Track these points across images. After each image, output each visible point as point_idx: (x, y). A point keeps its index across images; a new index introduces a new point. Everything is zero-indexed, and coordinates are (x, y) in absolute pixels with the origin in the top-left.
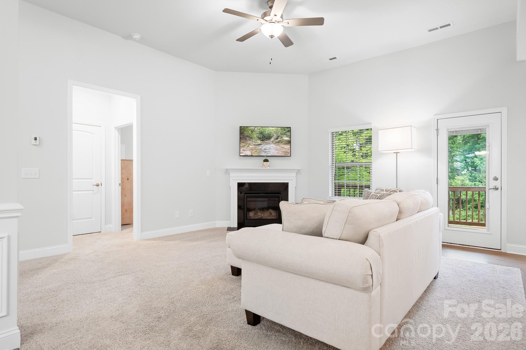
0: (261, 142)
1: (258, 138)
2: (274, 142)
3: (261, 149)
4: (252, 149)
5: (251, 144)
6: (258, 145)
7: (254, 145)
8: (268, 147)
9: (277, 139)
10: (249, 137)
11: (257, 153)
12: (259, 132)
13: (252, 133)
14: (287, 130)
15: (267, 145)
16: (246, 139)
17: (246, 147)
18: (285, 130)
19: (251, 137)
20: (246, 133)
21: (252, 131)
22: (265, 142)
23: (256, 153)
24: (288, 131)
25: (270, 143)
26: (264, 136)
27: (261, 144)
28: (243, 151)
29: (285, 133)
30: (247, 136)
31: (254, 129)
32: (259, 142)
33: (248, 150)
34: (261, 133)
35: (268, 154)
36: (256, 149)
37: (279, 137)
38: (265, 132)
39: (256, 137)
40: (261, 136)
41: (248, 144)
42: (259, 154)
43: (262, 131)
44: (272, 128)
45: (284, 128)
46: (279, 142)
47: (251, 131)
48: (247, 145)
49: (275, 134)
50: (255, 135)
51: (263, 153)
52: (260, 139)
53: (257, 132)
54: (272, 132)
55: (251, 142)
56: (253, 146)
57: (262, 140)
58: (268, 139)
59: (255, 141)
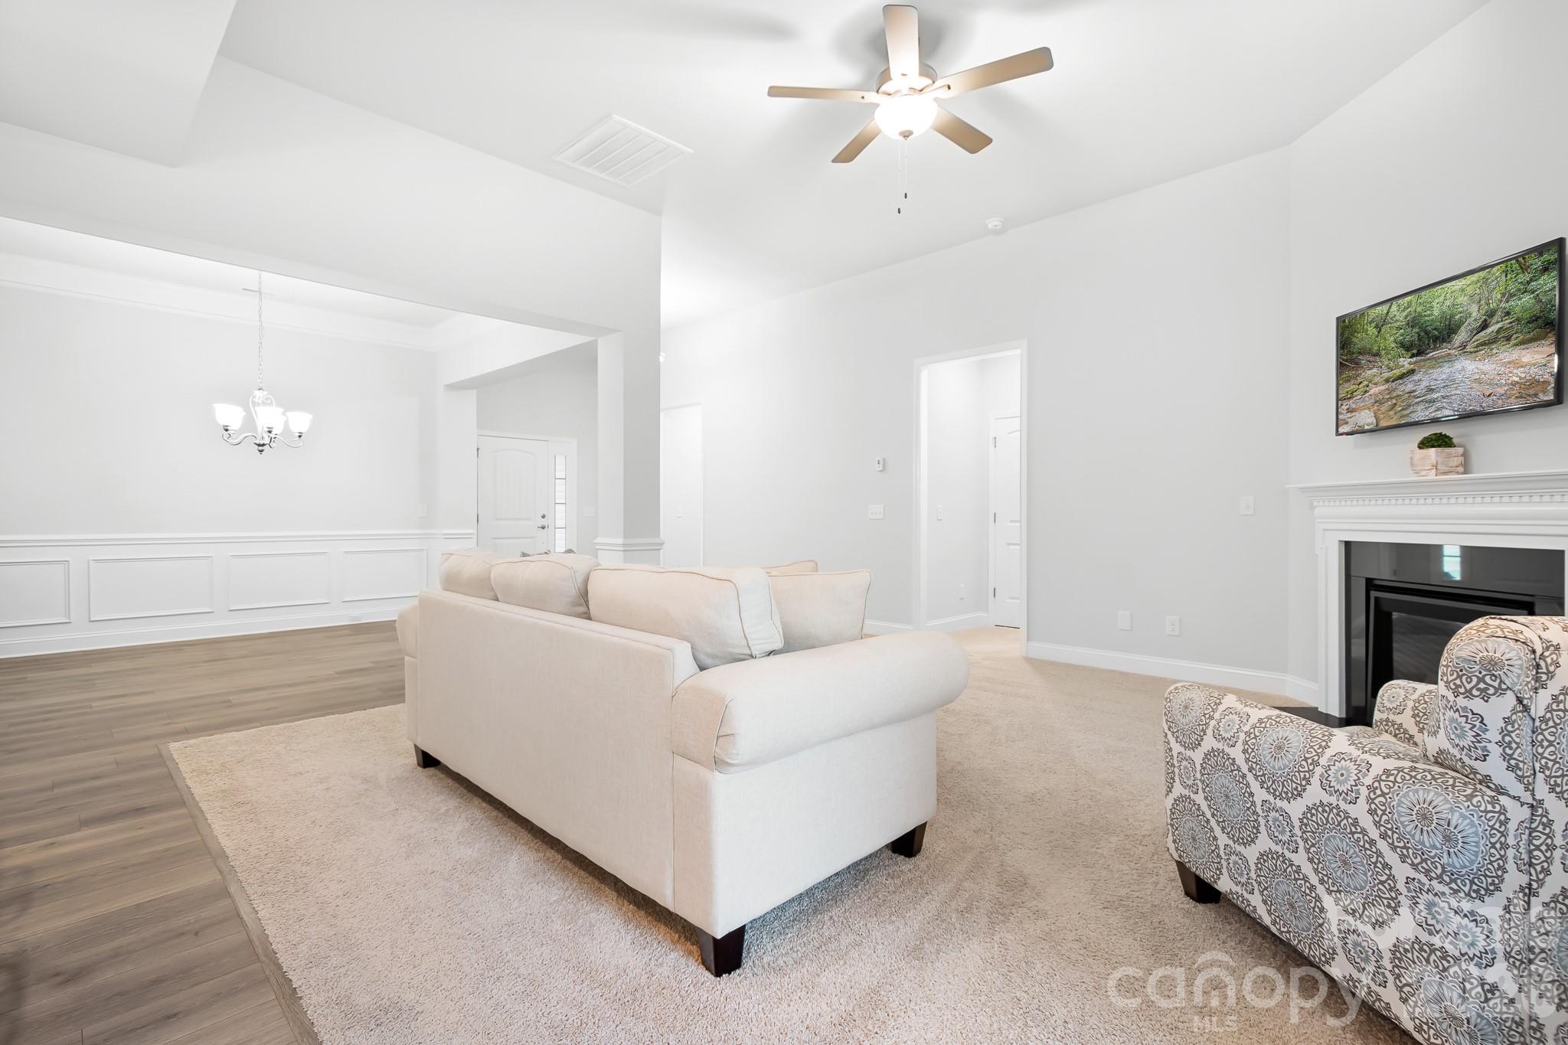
0: (1414, 359)
1: (1402, 345)
2: (1468, 349)
3: (1414, 391)
4: (1378, 402)
5: (1376, 380)
6: (1402, 377)
7: (1387, 381)
8: (1444, 376)
9: (1485, 327)
10: (1370, 352)
11: (1395, 414)
12: (1406, 316)
13: (1380, 330)
15: (1440, 370)
16: (1358, 364)
17: (1358, 396)
18: (1525, 269)
19: (1375, 349)
20: (1359, 341)
21: (1381, 323)
22: (1429, 359)
23: (1392, 413)
25: (1449, 354)
26: (1426, 333)
27: (1412, 372)
28: (1349, 415)
29: (1530, 281)
30: (1363, 352)
31: (1388, 313)
32: (1406, 363)
33: (1364, 408)
34: (1414, 321)
35: (1443, 407)
36: (1395, 394)
37: (1492, 313)
38: (1428, 312)
39: (1393, 345)
40: (1411, 335)
41: (1366, 383)
42: (1407, 415)
43: (1420, 308)
44: (1460, 283)
45: (1517, 263)
46: (1492, 341)
47: (1377, 326)
48: (1361, 386)
49: (1474, 309)
50: (1390, 339)
51: (1421, 407)
52: (1409, 348)
53: (1396, 325)
54: (1460, 299)
55: (1375, 370)
56: (1383, 388)
57: (1415, 352)
58: (1444, 341)
59: (1392, 364)
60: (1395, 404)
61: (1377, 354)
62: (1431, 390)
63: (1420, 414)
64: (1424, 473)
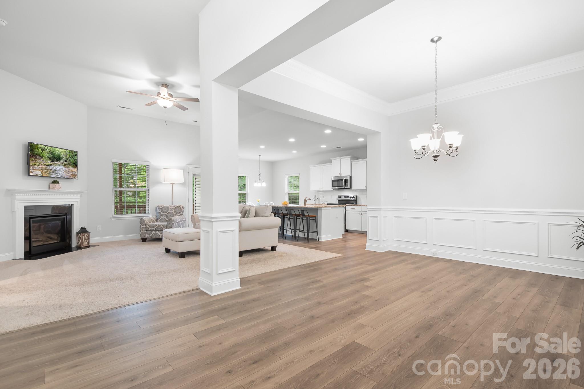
0: (52, 162)
1: (49, 158)
2: (63, 164)
4: (42, 169)
5: (42, 163)
6: (49, 165)
7: (45, 165)
8: (58, 168)
9: (66, 161)
10: (40, 156)
12: (50, 151)
13: (42, 151)
14: (74, 153)
15: (57, 167)
16: (36, 157)
17: (36, 166)
18: (73, 154)
19: (41, 155)
20: (36, 151)
21: (43, 150)
22: (55, 163)
23: (46, 173)
24: (75, 155)
25: (59, 164)
26: (55, 157)
27: (51, 165)
29: (73, 156)
30: (37, 155)
31: (45, 148)
32: (50, 162)
34: (51, 153)
35: (58, 175)
36: (47, 169)
37: (67, 159)
38: (55, 153)
39: (46, 157)
40: (51, 156)
41: (38, 163)
42: (50, 175)
43: (53, 151)
44: (61, 150)
45: (72, 152)
46: (67, 165)
47: (41, 150)
48: (37, 164)
49: (64, 157)
50: (45, 155)
51: (53, 174)
52: (50, 159)
53: (47, 152)
54: (61, 153)
55: (41, 161)
56: (43, 166)
57: (52, 160)
58: (58, 161)
59: (46, 161)
60: (47, 171)
61: (42, 157)
62: (56, 171)
63: (53, 175)
64: (59, 189)
